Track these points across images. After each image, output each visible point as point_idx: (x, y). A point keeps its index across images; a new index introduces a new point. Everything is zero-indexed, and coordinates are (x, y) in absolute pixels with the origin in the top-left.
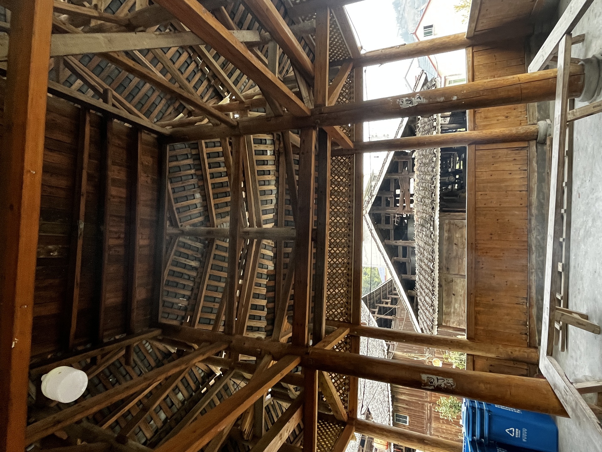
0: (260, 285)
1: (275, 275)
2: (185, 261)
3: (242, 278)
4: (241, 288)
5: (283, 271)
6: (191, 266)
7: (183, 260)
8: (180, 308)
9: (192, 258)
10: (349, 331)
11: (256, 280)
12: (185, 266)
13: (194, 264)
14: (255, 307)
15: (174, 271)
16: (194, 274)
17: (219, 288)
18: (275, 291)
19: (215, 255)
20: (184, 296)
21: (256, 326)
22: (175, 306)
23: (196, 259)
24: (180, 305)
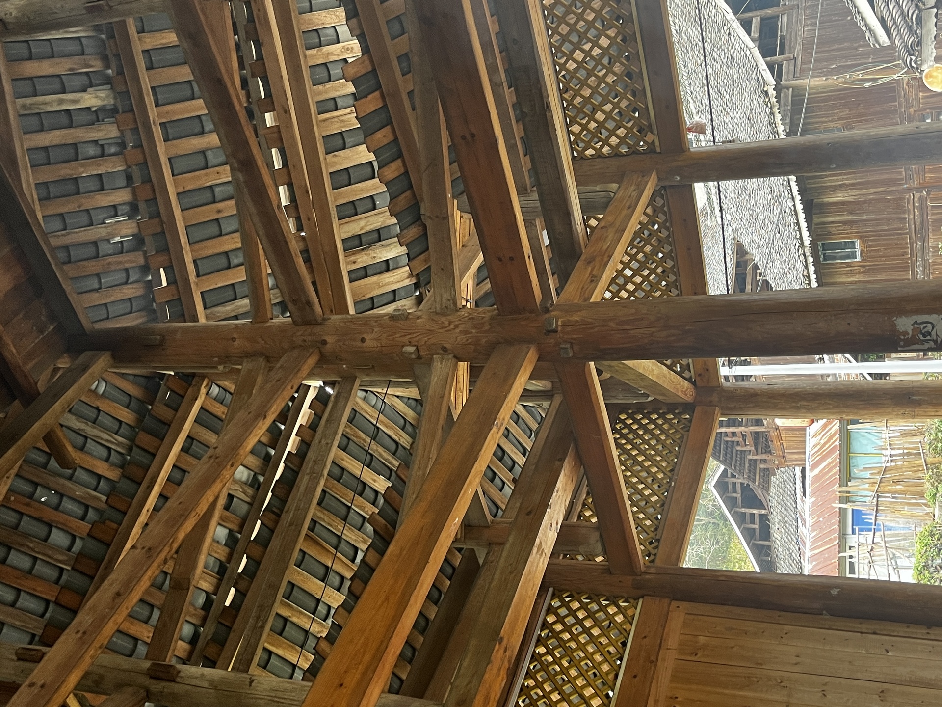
0: (333, 105)
1: (374, 70)
2: (61, 102)
3: (269, 104)
4: (278, 137)
5: (395, 47)
6: (89, 108)
7: (53, 103)
8: (121, 249)
9: (78, 82)
10: (656, 179)
11: (316, 94)
12: (69, 119)
13: (92, 99)
14: (345, 178)
15: (45, 149)
16: (108, 132)
17: (209, 154)
18: (389, 122)
19: (146, 52)
20: (114, 210)
21: (368, 229)
22: (104, 248)
23: (89, 83)
24: (118, 239)
